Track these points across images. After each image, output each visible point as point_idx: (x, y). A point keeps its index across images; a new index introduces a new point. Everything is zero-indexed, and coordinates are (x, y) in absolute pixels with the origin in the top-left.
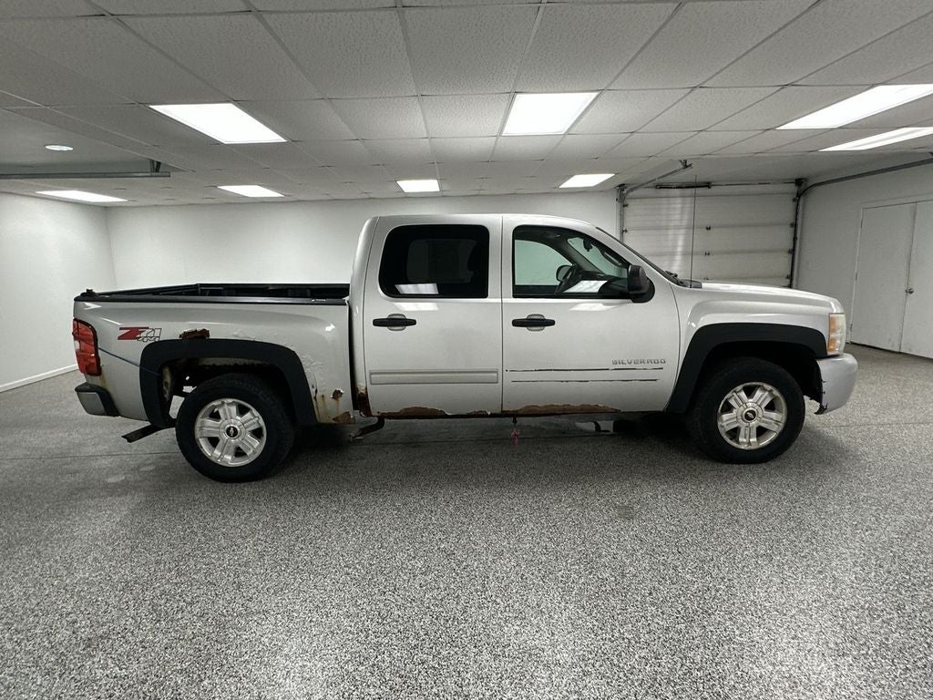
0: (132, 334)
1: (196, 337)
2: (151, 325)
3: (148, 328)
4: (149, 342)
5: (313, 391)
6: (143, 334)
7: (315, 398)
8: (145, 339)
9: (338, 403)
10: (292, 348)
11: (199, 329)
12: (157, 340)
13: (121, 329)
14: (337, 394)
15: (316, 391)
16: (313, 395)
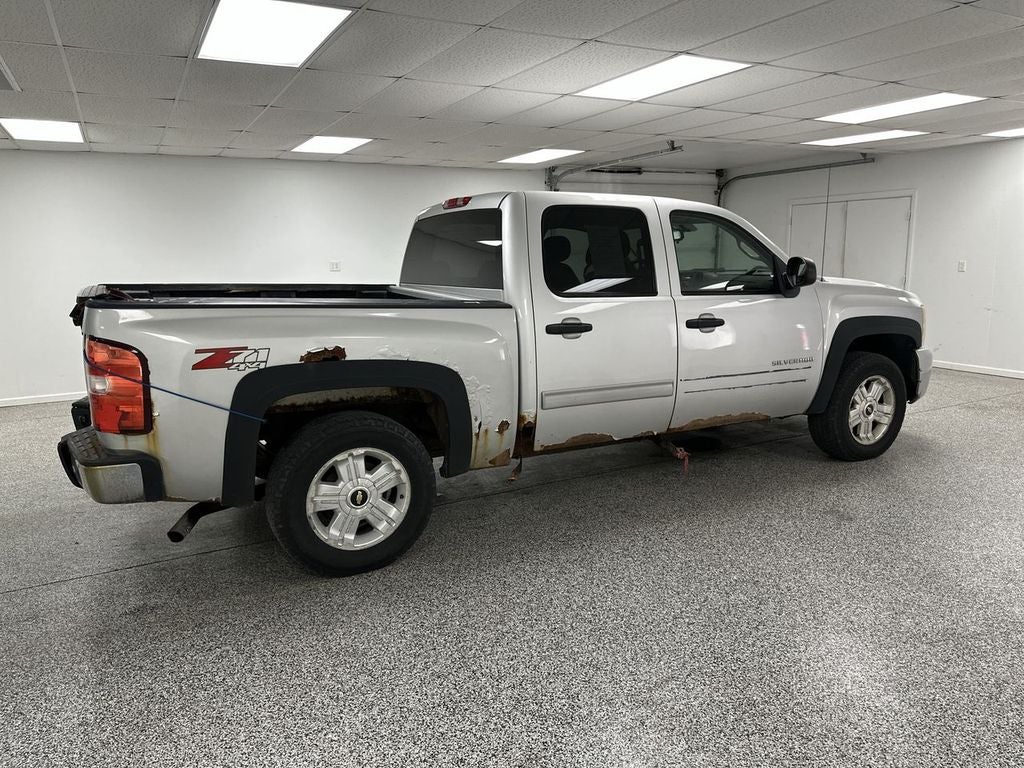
0: (218, 359)
1: (325, 360)
2: (252, 343)
3: (246, 348)
4: (248, 371)
5: (475, 425)
6: (237, 359)
7: (478, 435)
8: (242, 367)
9: (501, 438)
10: (455, 368)
11: (330, 346)
12: (262, 366)
13: (198, 352)
14: (504, 426)
15: (480, 425)
16: (475, 430)
